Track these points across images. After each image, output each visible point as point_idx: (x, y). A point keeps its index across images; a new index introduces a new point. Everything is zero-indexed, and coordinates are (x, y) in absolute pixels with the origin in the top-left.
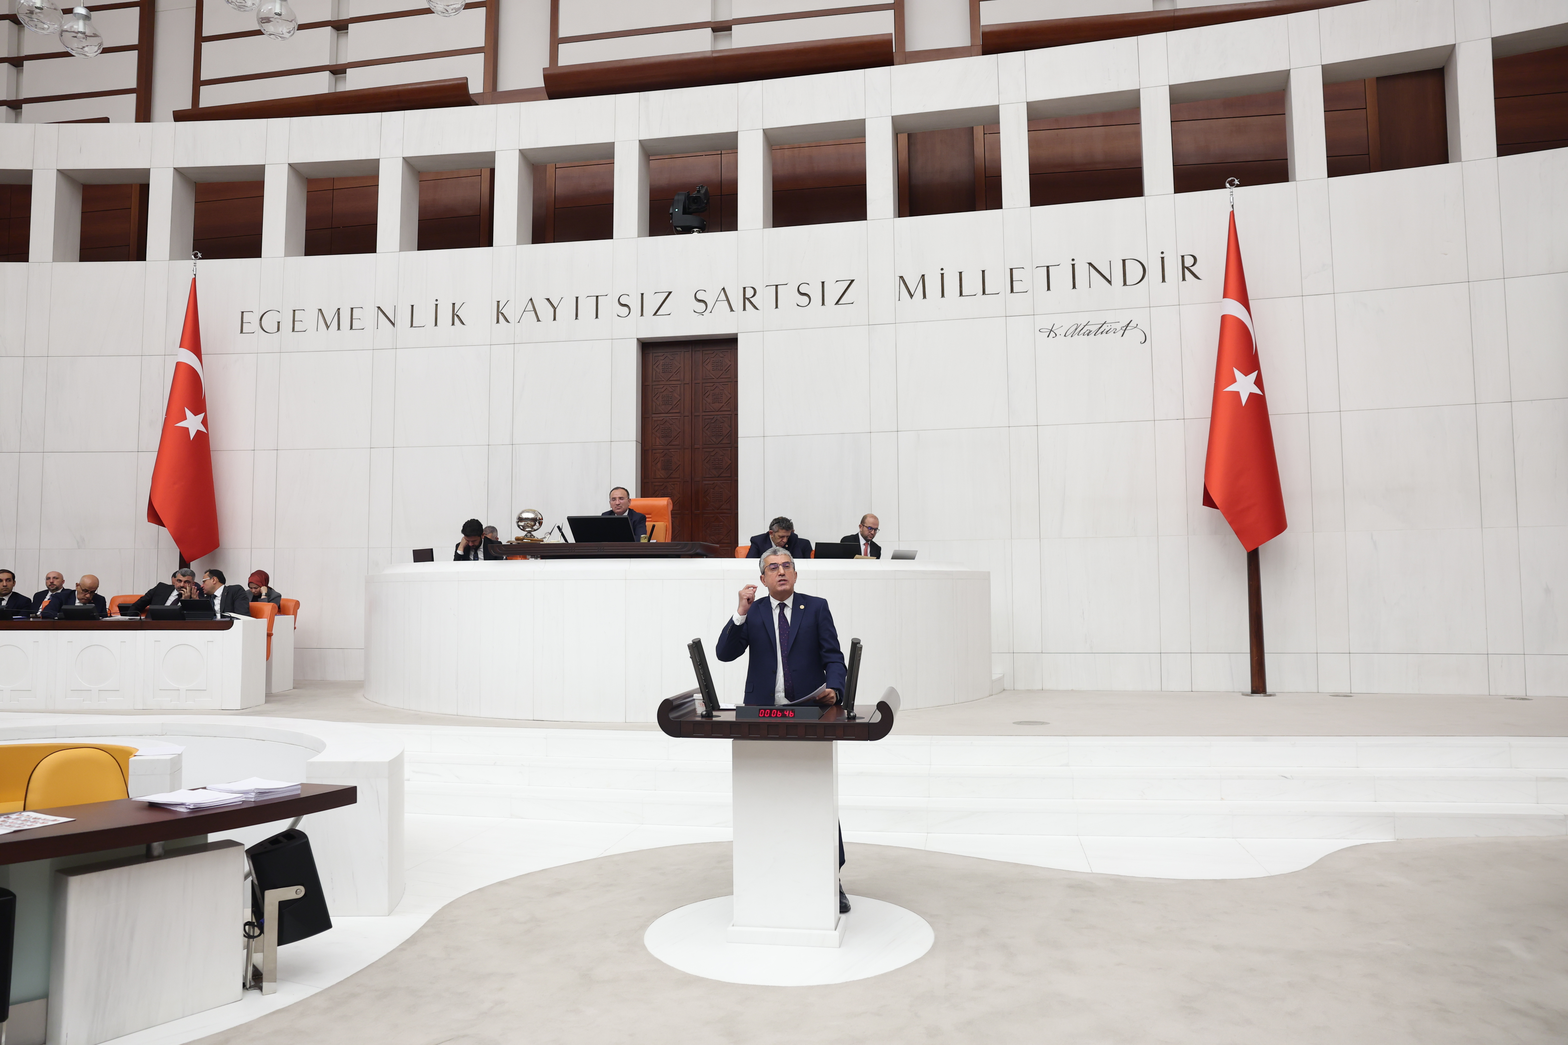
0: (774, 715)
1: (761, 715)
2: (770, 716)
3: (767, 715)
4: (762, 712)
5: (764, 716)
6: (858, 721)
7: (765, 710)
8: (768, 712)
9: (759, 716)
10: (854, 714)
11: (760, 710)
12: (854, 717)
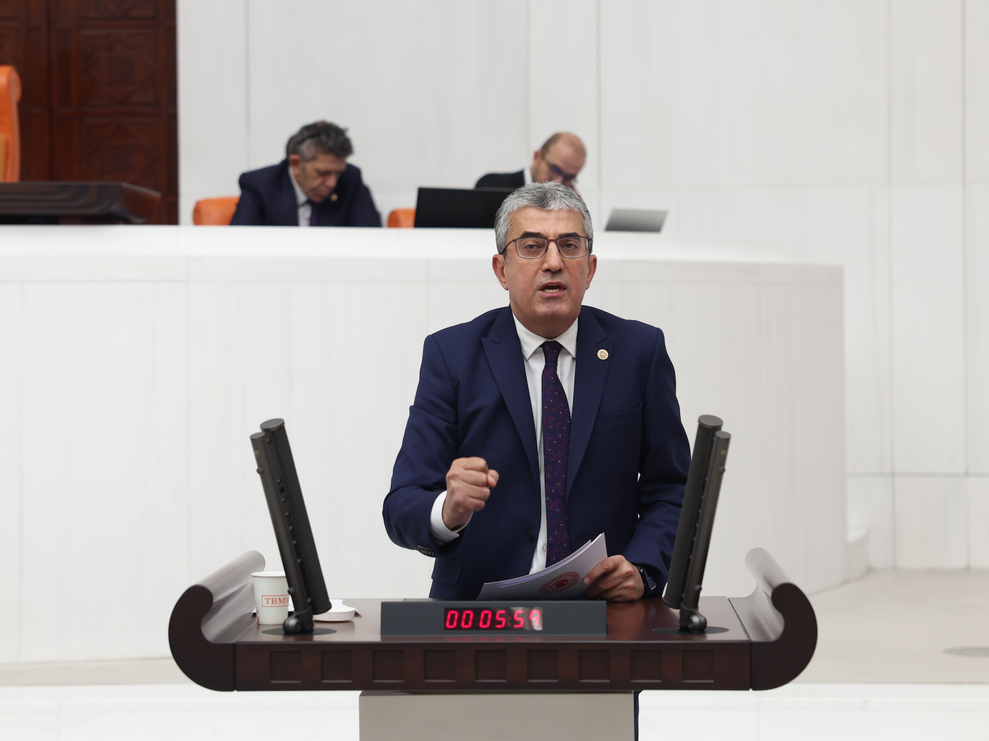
0: (485, 623)
1: (451, 623)
2: (475, 627)
3: (466, 623)
4: (453, 616)
5: (459, 628)
6: (711, 637)
7: (461, 611)
8: (468, 616)
9: (446, 628)
10: (702, 619)
11: (447, 610)
12: (702, 628)
